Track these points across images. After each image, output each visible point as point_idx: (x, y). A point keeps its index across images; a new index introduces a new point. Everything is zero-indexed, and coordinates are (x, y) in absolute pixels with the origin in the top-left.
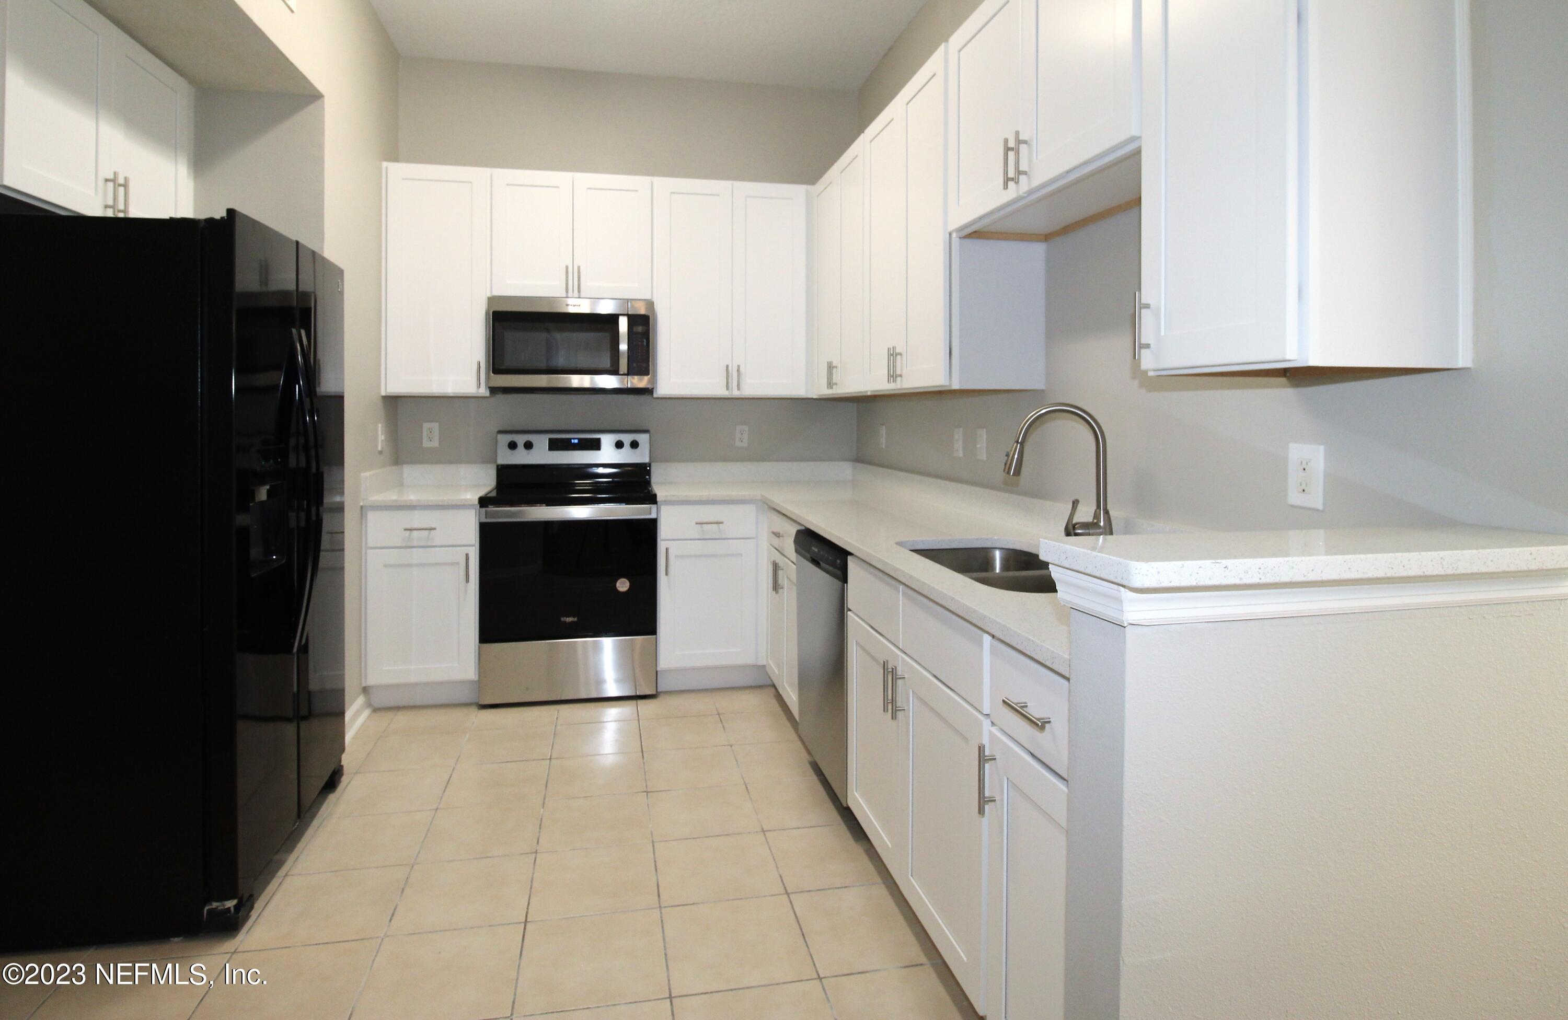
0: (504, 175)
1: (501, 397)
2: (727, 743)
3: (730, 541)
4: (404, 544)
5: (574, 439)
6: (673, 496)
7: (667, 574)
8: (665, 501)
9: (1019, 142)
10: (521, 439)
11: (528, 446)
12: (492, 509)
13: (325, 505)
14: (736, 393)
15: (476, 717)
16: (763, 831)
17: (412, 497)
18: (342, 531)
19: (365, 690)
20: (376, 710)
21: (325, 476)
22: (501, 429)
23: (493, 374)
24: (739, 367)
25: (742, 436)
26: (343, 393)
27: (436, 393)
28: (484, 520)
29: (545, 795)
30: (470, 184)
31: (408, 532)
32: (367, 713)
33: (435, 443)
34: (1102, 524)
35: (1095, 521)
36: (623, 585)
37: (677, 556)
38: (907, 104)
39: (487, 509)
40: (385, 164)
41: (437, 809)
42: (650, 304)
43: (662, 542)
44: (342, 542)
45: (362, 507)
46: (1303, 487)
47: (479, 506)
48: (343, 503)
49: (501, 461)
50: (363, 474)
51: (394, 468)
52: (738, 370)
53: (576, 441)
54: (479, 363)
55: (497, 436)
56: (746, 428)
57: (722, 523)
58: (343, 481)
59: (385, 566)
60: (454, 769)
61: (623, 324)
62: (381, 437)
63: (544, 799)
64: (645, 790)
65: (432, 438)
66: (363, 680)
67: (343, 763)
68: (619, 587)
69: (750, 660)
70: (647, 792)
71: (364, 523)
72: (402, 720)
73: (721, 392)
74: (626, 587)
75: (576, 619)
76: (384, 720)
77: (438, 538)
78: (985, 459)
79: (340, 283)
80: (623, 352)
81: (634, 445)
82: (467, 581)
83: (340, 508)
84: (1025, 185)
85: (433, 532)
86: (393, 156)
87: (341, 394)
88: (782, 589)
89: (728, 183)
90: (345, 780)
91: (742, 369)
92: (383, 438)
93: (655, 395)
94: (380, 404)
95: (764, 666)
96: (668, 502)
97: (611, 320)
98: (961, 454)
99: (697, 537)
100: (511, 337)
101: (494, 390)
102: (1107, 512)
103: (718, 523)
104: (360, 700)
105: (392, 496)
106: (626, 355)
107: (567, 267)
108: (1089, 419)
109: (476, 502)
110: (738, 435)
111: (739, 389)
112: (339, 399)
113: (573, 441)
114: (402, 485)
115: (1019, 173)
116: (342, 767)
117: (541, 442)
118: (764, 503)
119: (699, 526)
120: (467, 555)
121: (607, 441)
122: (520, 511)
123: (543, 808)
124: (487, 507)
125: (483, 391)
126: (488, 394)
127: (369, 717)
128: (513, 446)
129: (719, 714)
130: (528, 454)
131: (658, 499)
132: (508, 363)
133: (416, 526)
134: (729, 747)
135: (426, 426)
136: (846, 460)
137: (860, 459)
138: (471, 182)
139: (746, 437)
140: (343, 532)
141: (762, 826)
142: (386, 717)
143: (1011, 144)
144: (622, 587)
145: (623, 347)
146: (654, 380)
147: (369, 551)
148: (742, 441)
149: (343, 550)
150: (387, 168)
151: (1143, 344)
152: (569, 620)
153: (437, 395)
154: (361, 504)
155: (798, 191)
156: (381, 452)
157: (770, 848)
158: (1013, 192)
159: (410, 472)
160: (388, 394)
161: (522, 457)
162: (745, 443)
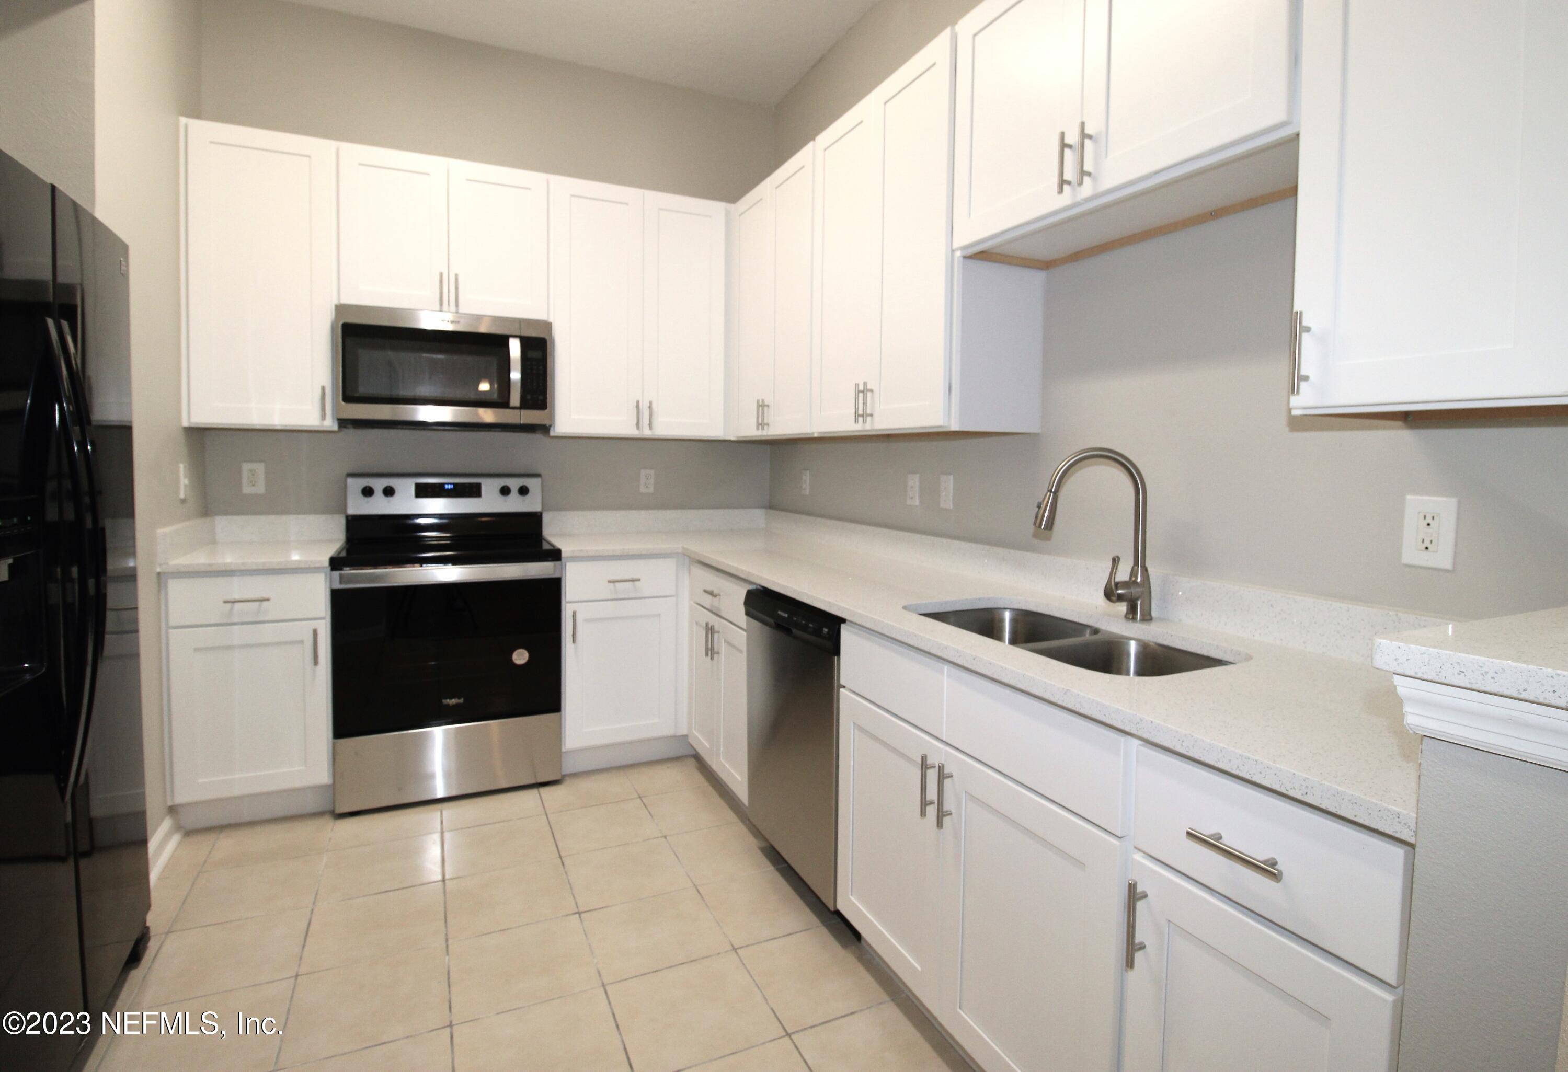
0: (354, 152)
1: (351, 432)
2: (660, 835)
3: (647, 600)
4: (225, 621)
5: (448, 484)
6: (581, 551)
7: (574, 641)
8: (572, 557)
9: (1084, 136)
10: (379, 485)
11: (389, 492)
12: (347, 571)
13: (109, 574)
14: (647, 433)
15: (332, 830)
16: (735, 949)
17: (229, 559)
18: (134, 606)
19: (172, 810)
20: (189, 833)
21: (108, 533)
22: (350, 471)
23: (343, 403)
24: (651, 403)
25: (647, 482)
26: (131, 422)
27: (257, 425)
28: (337, 586)
29: (446, 935)
30: (308, 158)
31: (229, 605)
32: (176, 838)
33: (260, 489)
34: (1139, 580)
35: (1133, 579)
36: (520, 657)
37: (586, 621)
38: (885, 103)
39: (342, 572)
40: (183, 120)
41: (297, 976)
42: (548, 326)
43: (568, 605)
44: (135, 621)
45: (159, 574)
46: (1427, 544)
47: (329, 569)
48: (134, 569)
49: (351, 511)
50: (161, 531)
51: (206, 521)
52: (650, 407)
53: (449, 487)
54: (323, 388)
55: (346, 481)
56: (652, 472)
57: (639, 580)
58: (133, 538)
59: (197, 650)
60: (312, 910)
61: (515, 348)
62: (184, 481)
63: (447, 940)
64: (576, 910)
65: (255, 482)
66: (169, 798)
67: (148, 924)
68: (516, 659)
69: (668, 731)
70: (579, 913)
71: (163, 596)
72: (226, 844)
73: (631, 431)
74: (524, 659)
75: (461, 701)
76: (203, 845)
77: (272, 610)
78: (951, 507)
79: (123, 263)
80: (516, 382)
81: (523, 491)
82: (316, 662)
83: (131, 577)
84: (1087, 189)
85: (265, 604)
86: (196, 113)
87: (128, 424)
88: (717, 655)
89: (639, 192)
90: (153, 945)
91: (654, 406)
92: (186, 481)
93: (552, 433)
94: (181, 437)
95: (686, 736)
96: (575, 559)
97: (501, 342)
98: (917, 502)
99: (609, 598)
100: (367, 356)
101: (344, 423)
102: (1145, 570)
103: (633, 580)
104: (167, 824)
105: (200, 559)
106: (519, 385)
107: (441, 275)
108: (1129, 465)
109: (326, 563)
110: (643, 480)
111: (651, 428)
112: (125, 431)
113: (446, 486)
114: (214, 542)
115: (1083, 173)
116: (147, 928)
117: (406, 487)
118: (684, 554)
119: (612, 584)
120: (315, 633)
121: (490, 487)
122: (387, 574)
123: (448, 954)
124: (341, 569)
125: (330, 424)
126: (335, 428)
127: (179, 845)
128: (368, 492)
129: (640, 797)
130: (389, 502)
131: (563, 555)
132: (363, 389)
133: (237, 597)
134: (663, 838)
135: (246, 467)
136: (758, 507)
137: (772, 506)
138: (308, 156)
139: (652, 481)
140: (136, 608)
141: (730, 942)
142: (204, 843)
143: (1072, 138)
144: (520, 659)
145: (516, 375)
146: (552, 416)
147: (171, 631)
148: (647, 487)
149: (136, 631)
150: (186, 126)
151: (1302, 376)
152: (453, 701)
153: (258, 427)
154: (159, 570)
155: (717, 208)
156: (183, 501)
157: (749, 972)
158: (1067, 198)
159: (222, 524)
160: (192, 425)
161: (380, 506)
162: (651, 490)
